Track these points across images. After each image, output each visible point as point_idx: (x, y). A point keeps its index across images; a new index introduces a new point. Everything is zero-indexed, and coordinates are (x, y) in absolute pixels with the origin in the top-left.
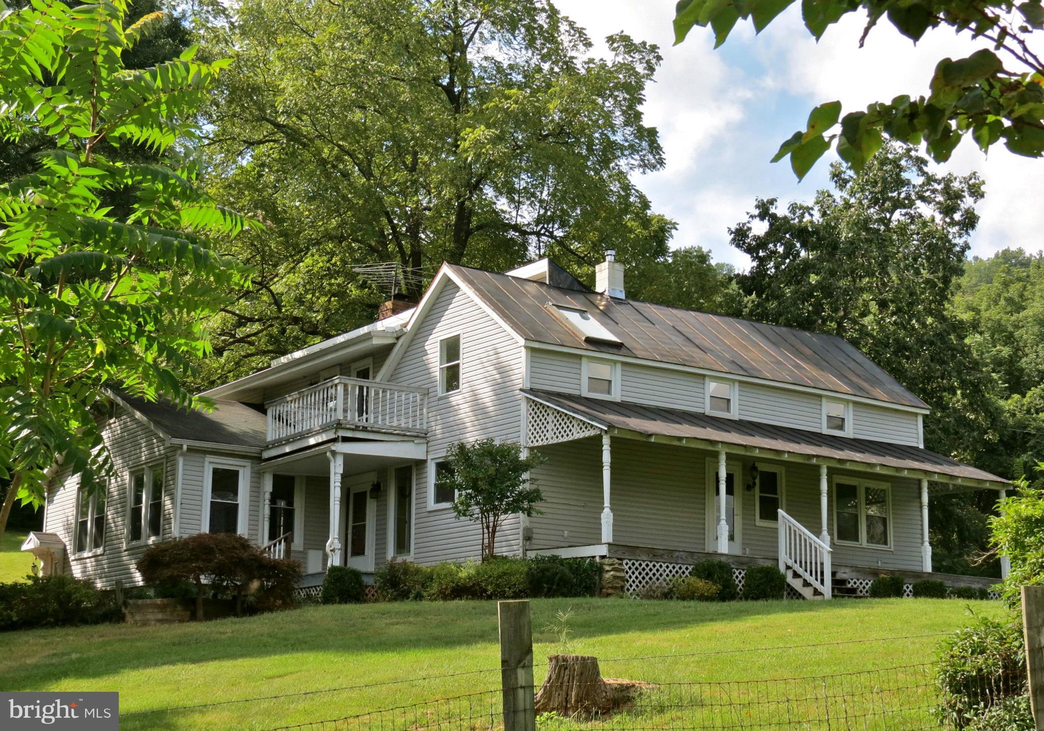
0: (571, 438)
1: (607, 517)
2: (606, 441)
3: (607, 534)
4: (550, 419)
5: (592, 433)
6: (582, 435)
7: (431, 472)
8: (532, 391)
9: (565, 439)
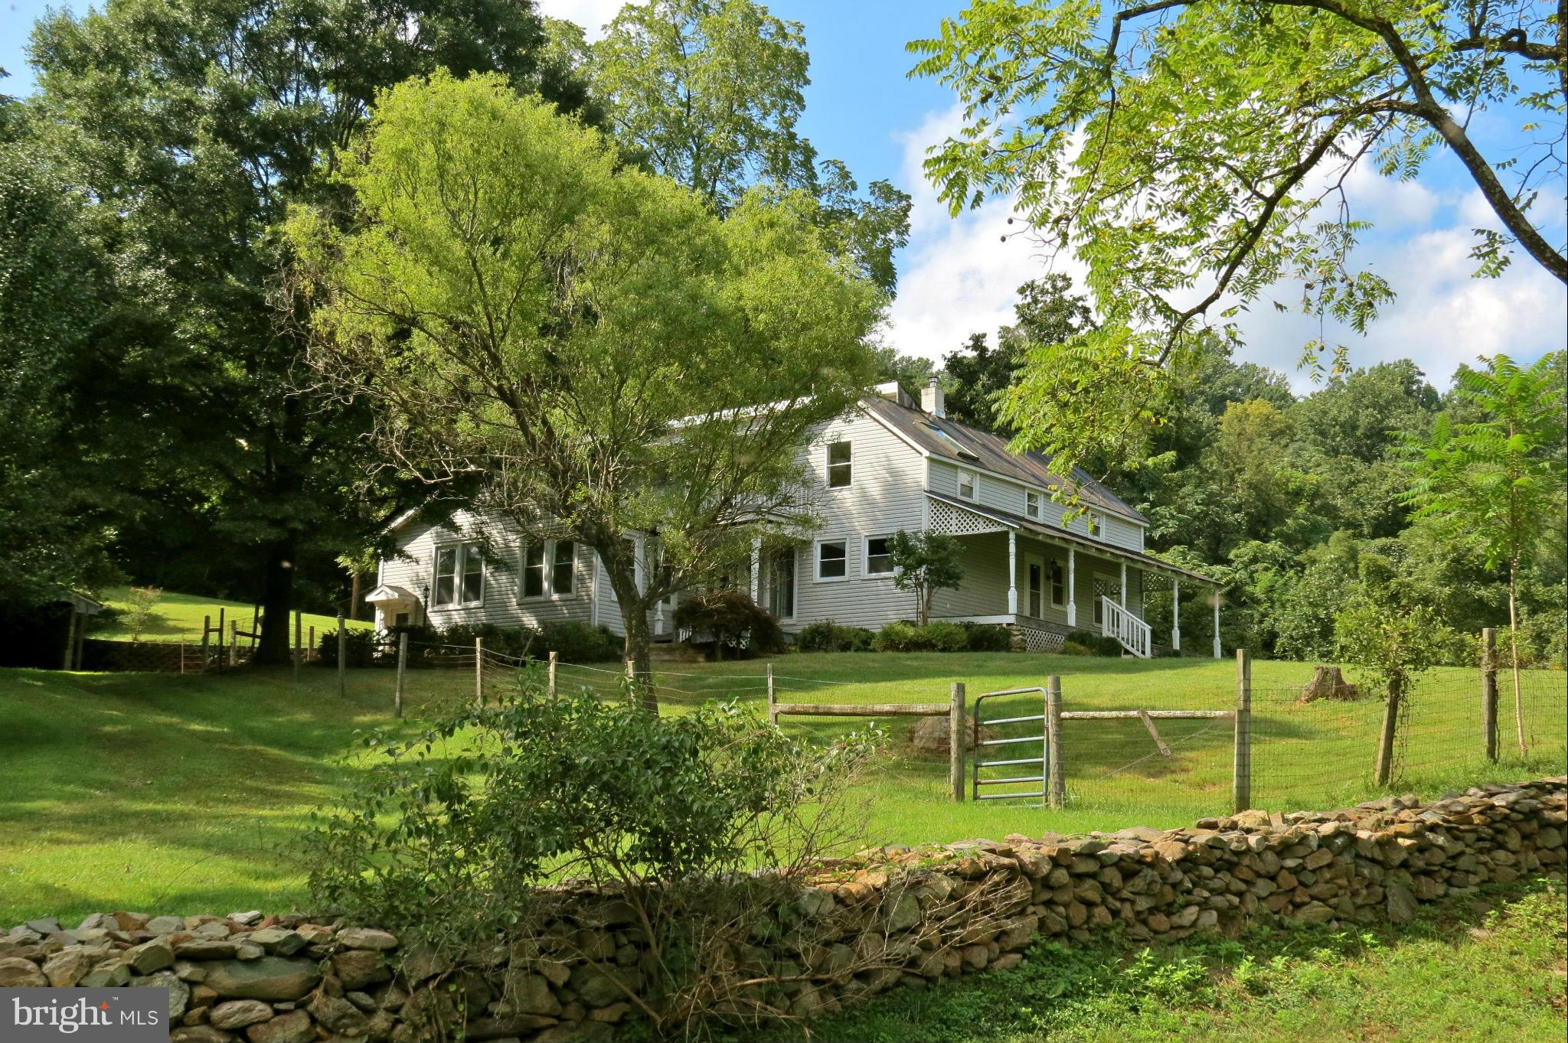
0: (976, 532)
1: (1012, 594)
2: (1012, 536)
3: (1013, 607)
4: (954, 516)
5: (999, 529)
6: (988, 531)
7: (817, 552)
8: (931, 492)
9: (970, 532)
